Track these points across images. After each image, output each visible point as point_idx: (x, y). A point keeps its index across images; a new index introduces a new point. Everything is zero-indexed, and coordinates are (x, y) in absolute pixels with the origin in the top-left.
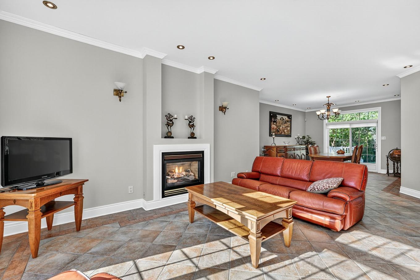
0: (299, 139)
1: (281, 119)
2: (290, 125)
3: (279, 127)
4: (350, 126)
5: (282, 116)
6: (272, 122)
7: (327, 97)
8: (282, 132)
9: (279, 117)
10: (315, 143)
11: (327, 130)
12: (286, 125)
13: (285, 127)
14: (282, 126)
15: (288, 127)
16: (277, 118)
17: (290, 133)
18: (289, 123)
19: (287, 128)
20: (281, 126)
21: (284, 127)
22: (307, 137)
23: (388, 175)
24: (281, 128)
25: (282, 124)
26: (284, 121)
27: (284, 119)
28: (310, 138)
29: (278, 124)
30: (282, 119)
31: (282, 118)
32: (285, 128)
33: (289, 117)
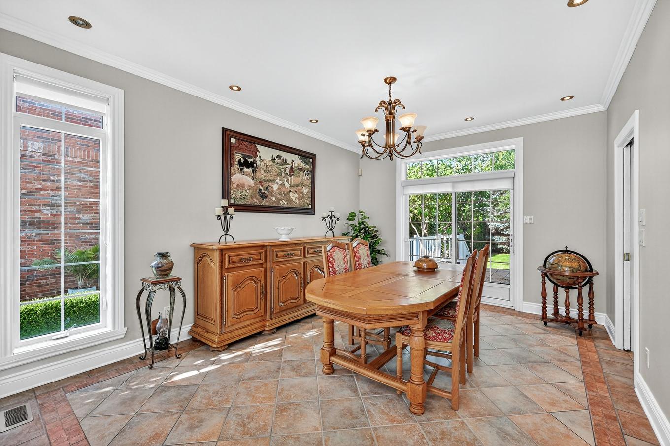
0: (334, 220)
1: (273, 160)
2: (309, 182)
3: (267, 184)
4: (453, 187)
5: (280, 153)
6: (236, 166)
8: (281, 200)
9: (265, 154)
10: (375, 229)
11: (404, 197)
12: (293, 180)
13: (291, 186)
14: (280, 182)
15: (302, 185)
16: (256, 156)
17: (309, 201)
18: (305, 177)
19: (300, 187)
20: (274, 181)
21: (287, 185)
22: (359, 215)
23: (546, 324)
24: (275, 187)
25: (280, 175)
26: (289, 167)
27: (289, 162)
28: (365, 217)
29: (261, 174)
30: (279, 161)
31: (279, 157)
32: (292, 189)
33: (309, 157)
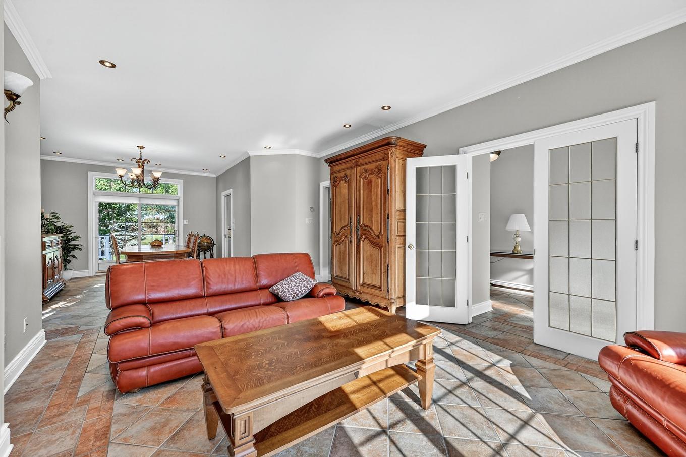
4: (140, 201)
7: (138, 147)
11: (95, 203)
28: (57, 218)
